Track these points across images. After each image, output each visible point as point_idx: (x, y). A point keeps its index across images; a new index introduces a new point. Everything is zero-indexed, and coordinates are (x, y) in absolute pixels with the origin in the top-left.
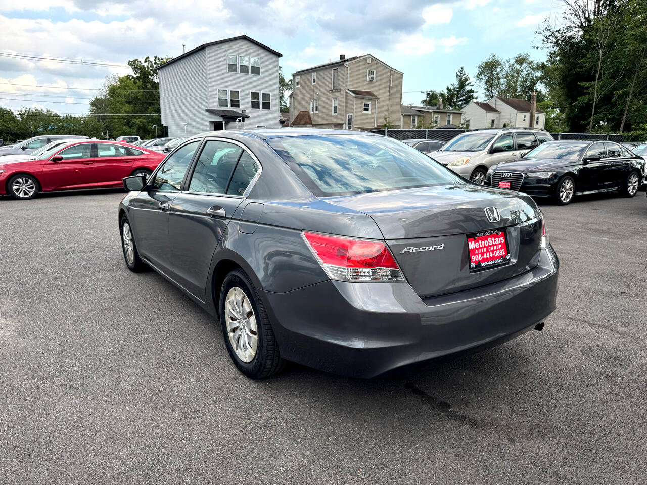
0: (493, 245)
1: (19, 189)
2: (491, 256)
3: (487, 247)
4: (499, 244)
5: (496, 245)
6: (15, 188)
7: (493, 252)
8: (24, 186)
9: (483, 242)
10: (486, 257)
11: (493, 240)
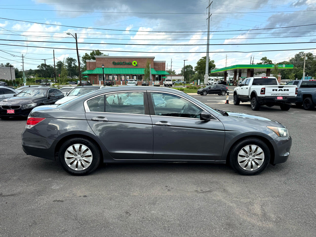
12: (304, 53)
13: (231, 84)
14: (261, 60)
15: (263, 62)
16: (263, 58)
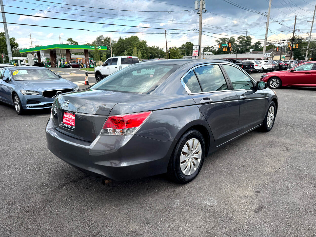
0: (71, 118)
1: (273, 84)
2: (69, 123)
3: (69, 118)
4: (73, 119)
5: (72, 119)
6: (271, 83)
7: (70, 121)
8: (275, 83)
9: (68, 115)
10: (67, 122)
11: (71, 116)
12: (103, 36)
13: (49, 65)
14: (67, 41)
15: (69, 43)
16: (68, 39)
